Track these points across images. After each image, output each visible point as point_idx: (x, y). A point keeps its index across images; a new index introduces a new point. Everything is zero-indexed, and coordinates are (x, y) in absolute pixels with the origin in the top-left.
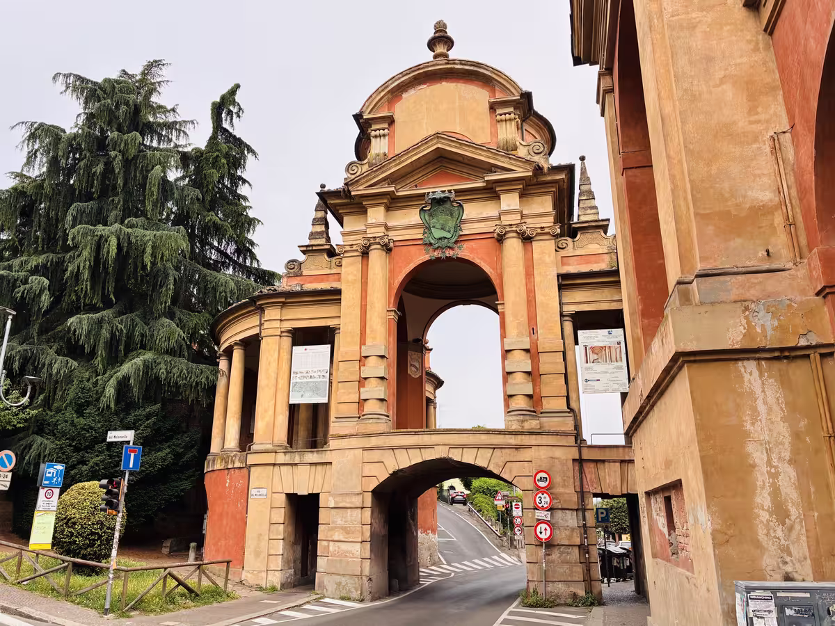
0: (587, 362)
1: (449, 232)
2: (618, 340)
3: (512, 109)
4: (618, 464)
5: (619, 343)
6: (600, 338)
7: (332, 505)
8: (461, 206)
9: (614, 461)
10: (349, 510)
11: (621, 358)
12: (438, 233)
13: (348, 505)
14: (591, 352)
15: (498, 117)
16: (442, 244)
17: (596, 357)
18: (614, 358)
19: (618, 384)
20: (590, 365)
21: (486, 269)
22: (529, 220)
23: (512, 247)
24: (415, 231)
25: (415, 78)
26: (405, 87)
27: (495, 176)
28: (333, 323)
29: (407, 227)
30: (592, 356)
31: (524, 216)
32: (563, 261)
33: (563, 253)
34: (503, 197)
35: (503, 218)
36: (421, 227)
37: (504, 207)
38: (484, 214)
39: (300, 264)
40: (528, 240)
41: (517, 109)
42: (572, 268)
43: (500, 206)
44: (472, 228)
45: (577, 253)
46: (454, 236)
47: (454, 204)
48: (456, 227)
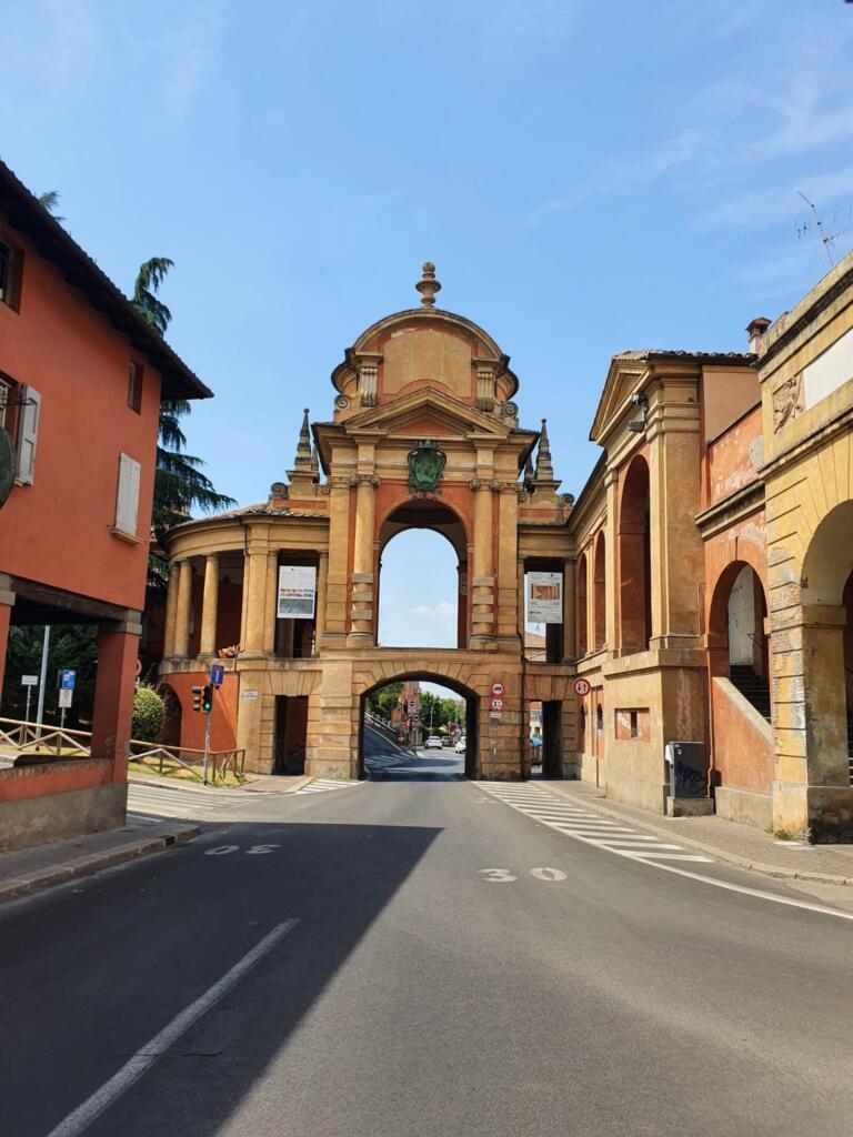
0: (533, 598)
1: (431, 477)
2: (558, 582)
3: (490, 369)
4: (550, 678)
5: (558, 585)
6: (545, 579)
7: (323, 706)
8: (444, 456)
9: (547, 676)
10: (339, 710)
11: (559, 596)
12: (421, 478)
13: (339, 706)
14: (537, 590)
15: (478, 374)
16: (424, 488)
17: (540, 594)
18: (553, 595)
19: (554, 616)
20: (535, 600)
21: (461, 514)
22: (498, 475)
23: (484, 498)
24: (400, 472)
25: (405, 321)
26: (394, 328)
27: (477, 435)
28: (319, 547)
29: (393, 468)
30: (537, 594)
31: (495, 471)
32: (522, 513)
33: (523, 506)
34: (479, 452)
35: (479, 472)
36: (405, 468)
37: (480, 462)
38: (462, 465)
39: (286, 487)
40: (496, 492)
41: (495, 368)
42: (528, 520)
43: (476, 460)
44: (448, 476)
45: (534, 507)
46: (435, 481)
47: (438, 454)
48: (438, 474)
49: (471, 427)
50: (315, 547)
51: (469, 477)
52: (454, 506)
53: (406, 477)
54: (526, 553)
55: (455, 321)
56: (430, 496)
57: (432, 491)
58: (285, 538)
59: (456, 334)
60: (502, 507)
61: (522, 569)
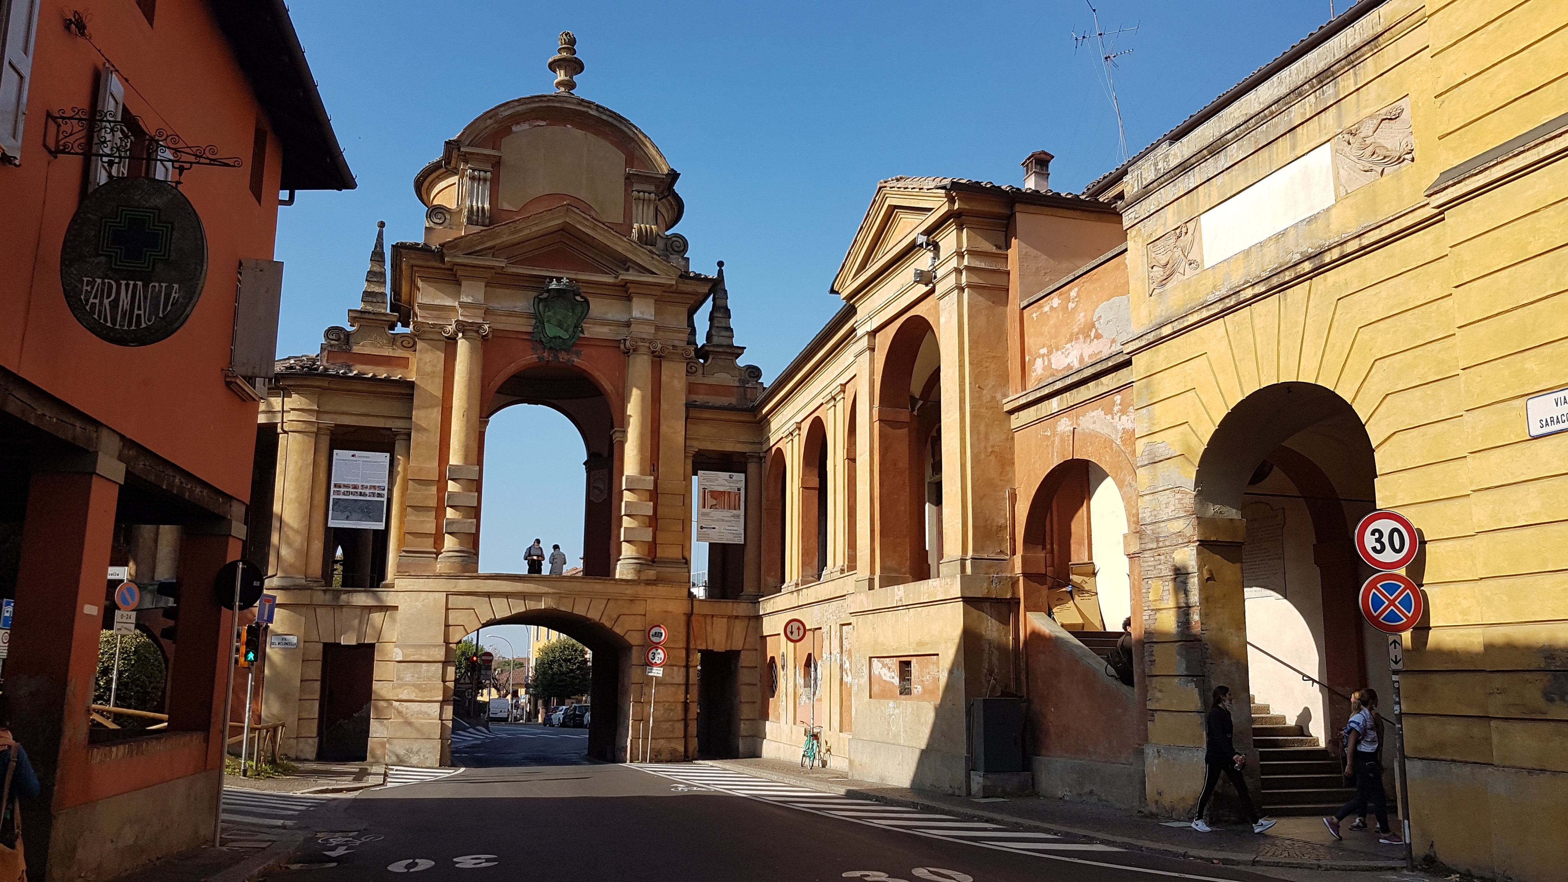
0: (704, 508)
1: (566, 331)
2: (738, 485)
3: (652, 188)
4: (725, 620)
5: (739, 490)
6: (721, 481)
7: (401, 659)
8: (587, 301)
9: (722, 616)
10: (424, 665)
11: (739, 506)
12: (551, 331)
13: (424, 659)
14: (709, 497)
15: (635, 193)
16: (555, 345)
17: (714, 502)
18: (732, 503)
19: (733, 534)
20: (707, 510)
21: (607, 385)
22: (660, 333)
23: (640, 366)
24: (522, 321)
25: (533, 110)
26: (517, 118)
27: (631, 276)
28: (396, 425)
29: (511, 314)
30: (710, 501)
31: (657, 328)
32: (691, 388)
33: (692, 379)
34: (635, 300)
35: (634, 327)
36: (530, 316)
37: (636, 313)
38: (609, 316)
39: (348, 335)
40: (658, 359)
41: (657, 187)
42: (700, 398)
43: (630, 312)
44: (593, 331)
45: (706, 381)
46: (572, 337)
47: (578, 298)
48: (576, 327)
49: (625, 263)
50: (389, 424)
51: (622, 334)
52: (597, 374)
53: (530, 329)
54: (697, 445)
55: (604, 117)
56: (563, 357)
57: (568, 351)
58: (344, 409)
59: (605, 136)
60: (664, 378)
61: (690, 467)
